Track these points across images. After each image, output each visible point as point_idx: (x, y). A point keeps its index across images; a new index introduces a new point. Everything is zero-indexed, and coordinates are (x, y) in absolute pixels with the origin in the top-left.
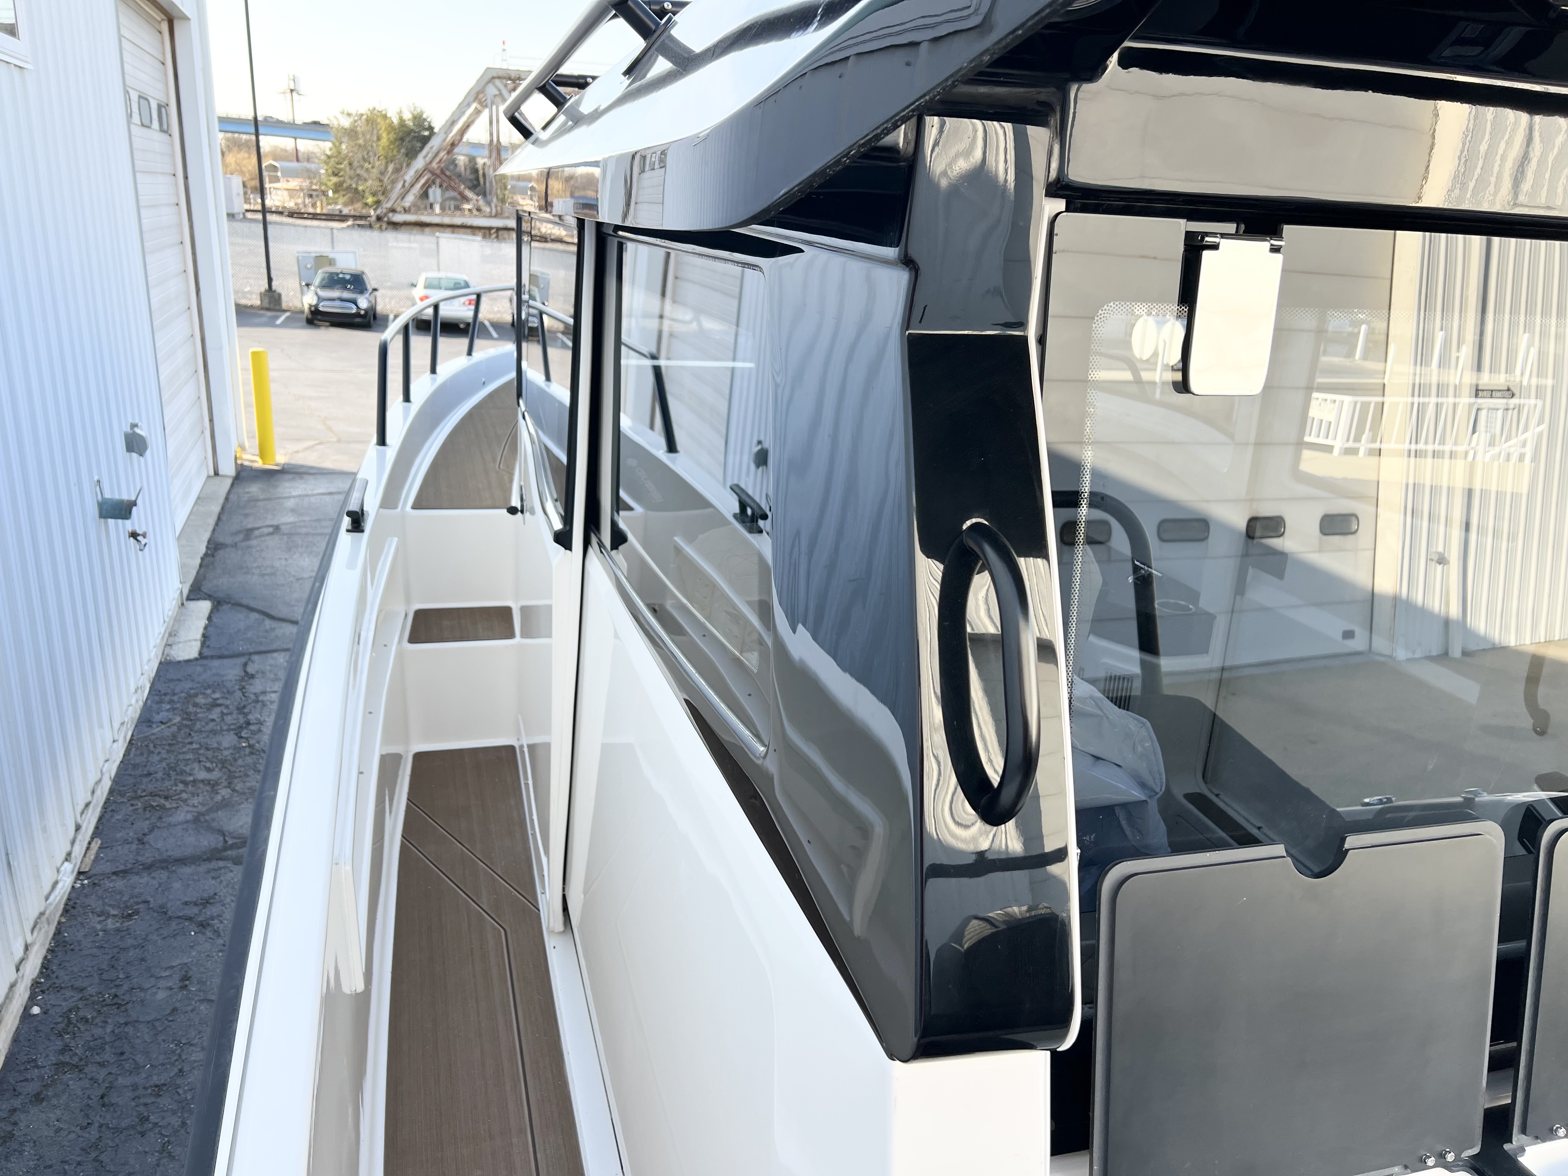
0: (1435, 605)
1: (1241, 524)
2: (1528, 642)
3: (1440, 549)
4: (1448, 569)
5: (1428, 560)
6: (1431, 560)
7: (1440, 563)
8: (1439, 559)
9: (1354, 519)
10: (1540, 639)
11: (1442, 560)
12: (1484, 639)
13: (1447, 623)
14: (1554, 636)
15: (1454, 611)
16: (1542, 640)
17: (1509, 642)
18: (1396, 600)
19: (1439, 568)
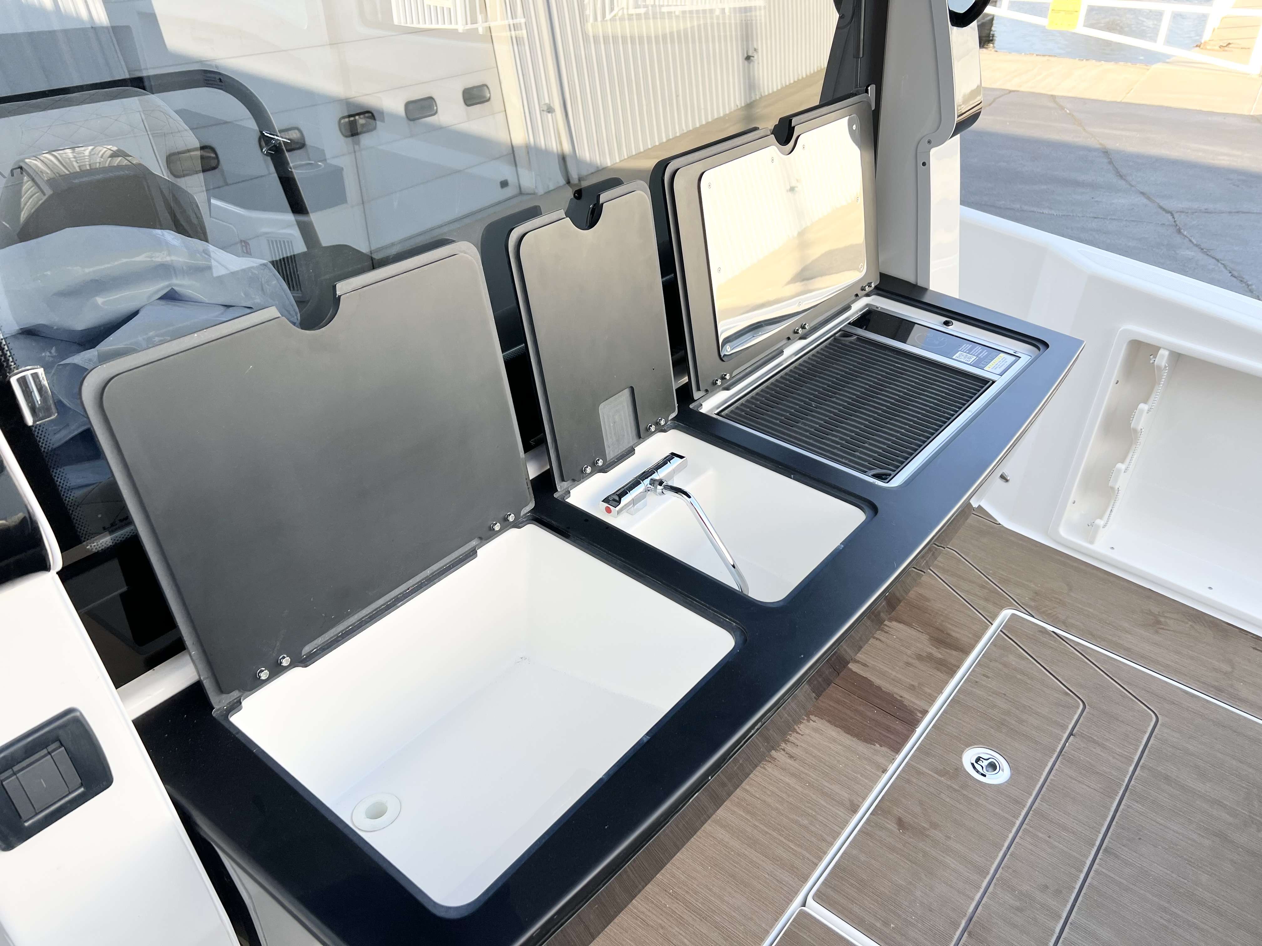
0: (554, 146)
1: (400, 110)
2: (618, 161)
3: (547, 101)
4: (555, 116)
5: (542, 111)
6: (543, 111)
7: (549, 112)
8: (548, 109)
9: (485, 88)
10: (624, 156)
11: (550, 110)
12: (591, 165)
13: (563, 158)
14: (632, 152)
15: (567, 148)
16: (626, 157)
17: (607, 164)
18: (528, 148)
19: (549, 115)
